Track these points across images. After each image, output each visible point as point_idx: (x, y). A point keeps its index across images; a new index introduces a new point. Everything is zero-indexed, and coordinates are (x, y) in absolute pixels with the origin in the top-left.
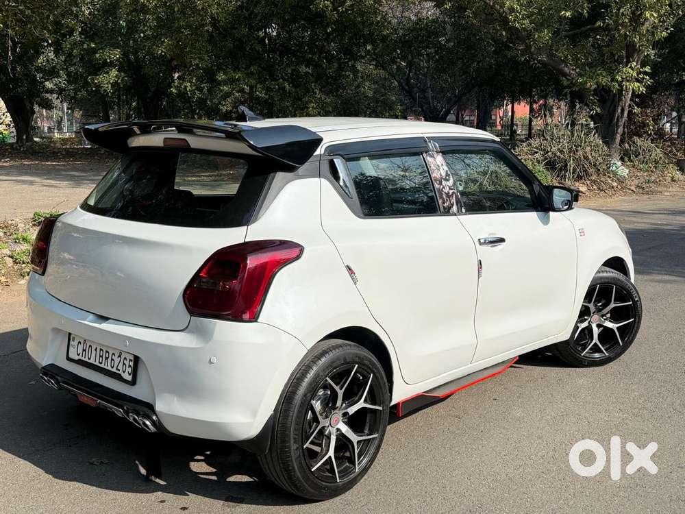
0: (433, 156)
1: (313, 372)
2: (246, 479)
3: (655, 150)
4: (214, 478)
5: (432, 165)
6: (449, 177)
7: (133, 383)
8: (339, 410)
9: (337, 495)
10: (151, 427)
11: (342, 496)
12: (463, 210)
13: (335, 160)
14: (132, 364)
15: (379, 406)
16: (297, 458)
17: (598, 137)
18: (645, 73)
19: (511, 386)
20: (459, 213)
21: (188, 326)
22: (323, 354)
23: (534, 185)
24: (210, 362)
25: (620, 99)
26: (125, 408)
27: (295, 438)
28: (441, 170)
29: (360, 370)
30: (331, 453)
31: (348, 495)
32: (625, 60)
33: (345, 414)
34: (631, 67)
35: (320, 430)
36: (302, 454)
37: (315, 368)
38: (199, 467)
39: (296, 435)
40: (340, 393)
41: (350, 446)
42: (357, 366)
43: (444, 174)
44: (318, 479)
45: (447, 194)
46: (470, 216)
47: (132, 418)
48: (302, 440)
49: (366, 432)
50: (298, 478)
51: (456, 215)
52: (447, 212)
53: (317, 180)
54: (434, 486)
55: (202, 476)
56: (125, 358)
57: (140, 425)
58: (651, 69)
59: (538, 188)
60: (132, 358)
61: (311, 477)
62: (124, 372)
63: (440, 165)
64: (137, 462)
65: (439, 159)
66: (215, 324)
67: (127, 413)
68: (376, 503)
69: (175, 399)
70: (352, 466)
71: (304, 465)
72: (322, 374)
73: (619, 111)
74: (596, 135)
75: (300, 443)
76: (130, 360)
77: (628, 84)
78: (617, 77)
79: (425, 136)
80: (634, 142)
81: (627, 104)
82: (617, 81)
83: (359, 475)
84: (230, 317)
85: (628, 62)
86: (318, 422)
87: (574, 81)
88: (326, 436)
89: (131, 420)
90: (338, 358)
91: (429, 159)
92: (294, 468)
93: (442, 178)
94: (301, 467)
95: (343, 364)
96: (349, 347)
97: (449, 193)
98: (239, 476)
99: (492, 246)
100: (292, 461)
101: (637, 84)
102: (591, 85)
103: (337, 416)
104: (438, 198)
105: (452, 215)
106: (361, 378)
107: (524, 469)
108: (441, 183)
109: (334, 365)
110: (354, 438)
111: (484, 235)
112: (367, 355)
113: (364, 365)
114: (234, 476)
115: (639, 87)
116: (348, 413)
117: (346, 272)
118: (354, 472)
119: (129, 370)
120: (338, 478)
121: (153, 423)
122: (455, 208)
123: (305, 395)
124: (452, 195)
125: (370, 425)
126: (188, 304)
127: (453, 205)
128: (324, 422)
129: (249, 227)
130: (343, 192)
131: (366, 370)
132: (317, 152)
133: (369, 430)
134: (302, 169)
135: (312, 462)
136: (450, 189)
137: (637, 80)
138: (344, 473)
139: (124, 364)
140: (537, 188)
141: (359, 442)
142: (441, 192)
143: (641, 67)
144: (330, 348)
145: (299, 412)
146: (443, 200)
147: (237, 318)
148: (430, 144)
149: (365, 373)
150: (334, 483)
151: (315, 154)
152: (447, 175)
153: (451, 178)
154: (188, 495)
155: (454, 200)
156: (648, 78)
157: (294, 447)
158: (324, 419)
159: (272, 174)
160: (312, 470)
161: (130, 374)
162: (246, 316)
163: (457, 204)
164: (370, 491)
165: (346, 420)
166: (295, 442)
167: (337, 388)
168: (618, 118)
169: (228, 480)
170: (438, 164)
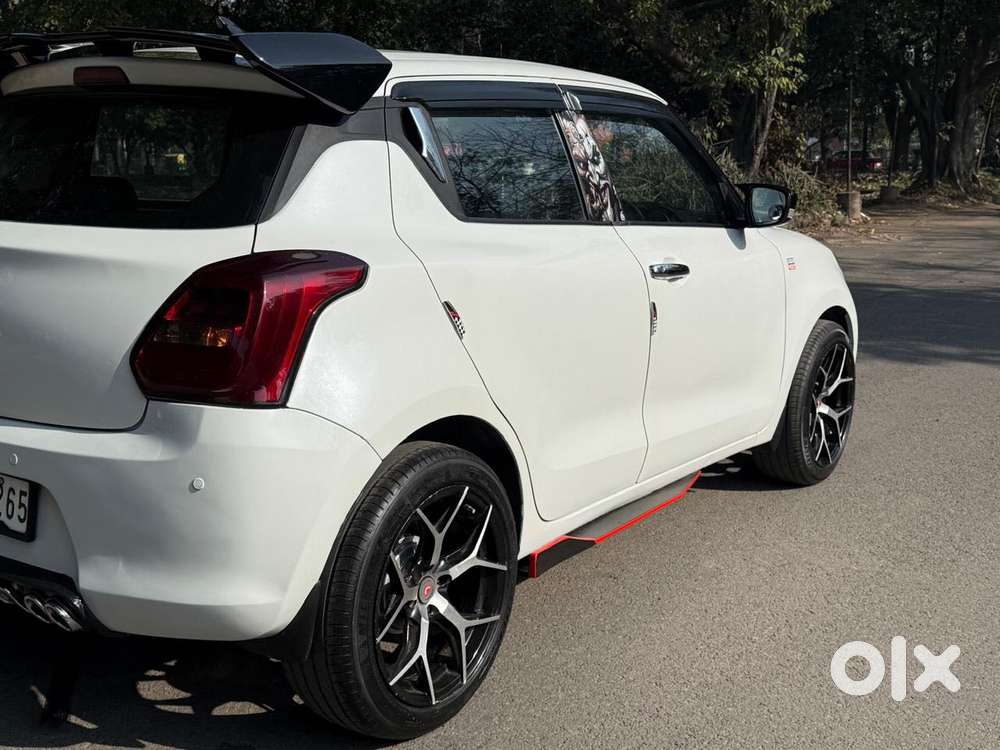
0: (570, 119)
1: (393, 498)
2: (252, 709)
3: (808, 180)
4: (187, 710)
5: (570, 134)
6: (599, 158)
7: (30, 536)
8: (434, 572)
9: (432, 728)
10: (70, 621)
11: (440, 731)
12: (622, 217)
13: (411, 109)
14: (25, 500)
15: (503, 564)
16: (365, 662)
17: (731, 158)
18: (796, 64)
19: (686, 521)
20: (616, 221)
21: (142, 421)
22: (410, 464)
23: (721, 184)
24: (193, 489)
25: (760, 103)
26: (16, 587)
27: (360, 625)
28: (585, 143)
29: (473, 497)
30: (422, 651)
31: (449, 729)
32: (767, 45)
33: (445, 579)
34: (776, 55)
35: (403, 609)
36: (372, 655)
37: (396, 491)
38: (155, 690)
39: (363, 617)
40: (439, 538)
41: (453, 638)
42: (467, 488)
43: (590, 151)
44: (401, 701)
45: (597, 187)
46: (631, 227)
47: (29, 606)
48: (374, 627)
49: (479, 611)
50: (364, 700)
51: (611, 224)
52: (597, 219)
53: (382, 144)
54: (600, 701)
55: (162, 707)
56: (11, 490)
57: (47, 617)
58: (806, 58)
59: (726, 189)
60: (26, 488)
61: (388, 696)
62: (10, 517)
63: (583, 135)
64: (34, 688)
65: (581, 125)
66: (200, 414)
67: (19, 595)
68: (504, 739)
69: (121, 564)
70: (455, 674)
71: (376, 674)
72: (409, 502)
73: (759, 121)
74: (729, 156)
75: (370, 634)
76: (22, 493)
77: (772, 79)
78: (757, 68)
79: (557, 82)
80: (778, 169)
81: (770, 111)
82: (756, 76)
83: (467, 690)
84: (227, 399)
85: (773, 46)
86: (401, 594)
87: (695, 75)
88: (411, 619)
89: (29, 609)
90: (436, 473)
91: (564, 123)
92: (357, 679)
93: (588, 159)
94: (370, 681)
95: (445, 485)
96: (453, 454)
97: (599, 183)
98: (239, 705)
99: (670, 281)
100: (353, 668)
101: (785, 80)
102: (719, 81)
103: (430, 582)
104: (584, 192)
105: (606, 224)
106: (474, 511)
107: (748, 662)
108: (586, 168)
109: (430, 485)
110: (460, 622)
111: (659, 260)
112: (485, 470)
113: (480, 487)
114: (229, 705)
115: (788, 84)
116: (449, 577)
117: (443, 312)
118: (461, 685)
119: (21, 512)
120: (433, 697)
121: (73, 611)
122: (609, 212)
123: (379, 541)
124: (604, 189)
125: (486, 600)
126: (141, 375)
127: (606, 206)
128: (410, 594)
129: (259, 226)
130: (427, 168)
131: (481, 498)
132: (379, 93)
133: (484, 607)
134: (354, 121)
135: (389, 669)
136: (601, 177)
137: (785, 74)
138: (443, 687)
139: (9, 501)
140: (724, 189)
141: (468, 630)
142: (586, 181)
143: (791, 56)
144: (420, 455)
145: (369, 574)
146: (591, 196)
147: (244, 400)
148: (565, 98)
149: (480, 502)
150: (427, 706)
151: (376, 95)
152: (595, 153)
153: (602, 160)
154: (143, 746)
155: (607, 199)
156: (800, 71)
157: (357, 640)
158: (410, 587)
159: (298, 129)
160: (391, 684)
161: (22, 521)
162: (262, 395)
163: (612, 206)
164: (488, 718)
165: (445, 590)
166: (361, 633)
167: (433, 528)
168: (757, 130)
169: (218, 711)
170: (580, 134)
